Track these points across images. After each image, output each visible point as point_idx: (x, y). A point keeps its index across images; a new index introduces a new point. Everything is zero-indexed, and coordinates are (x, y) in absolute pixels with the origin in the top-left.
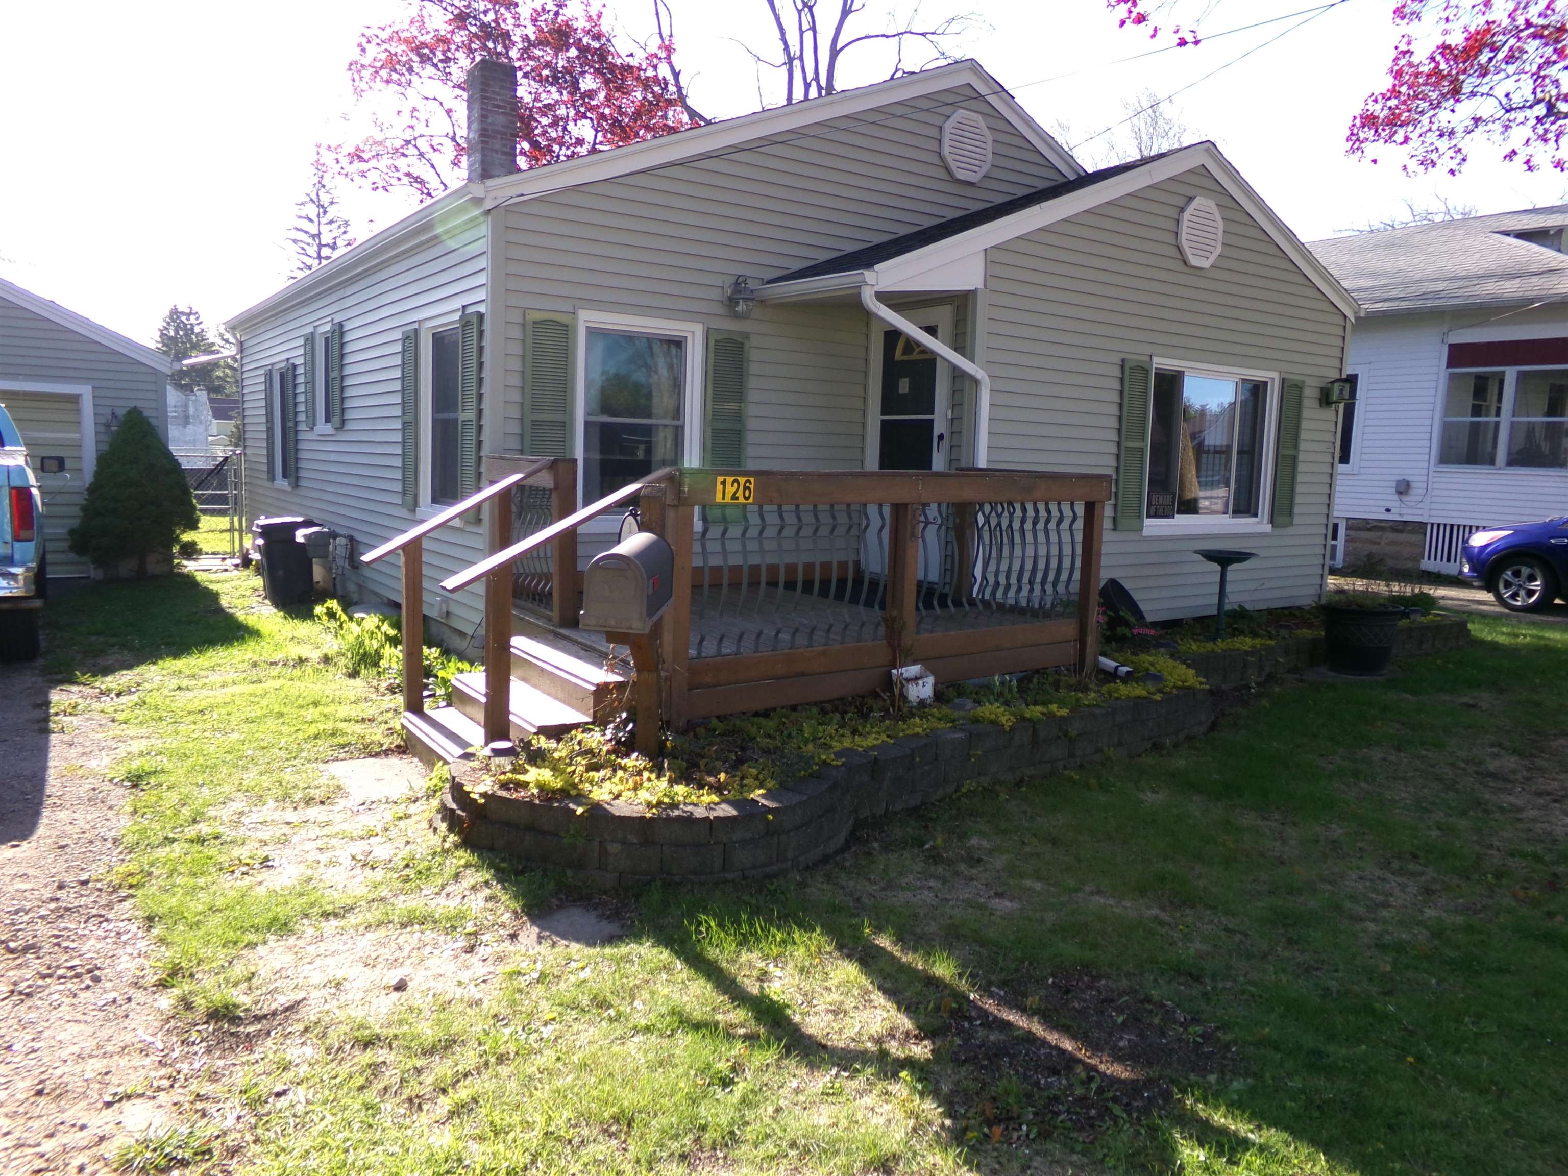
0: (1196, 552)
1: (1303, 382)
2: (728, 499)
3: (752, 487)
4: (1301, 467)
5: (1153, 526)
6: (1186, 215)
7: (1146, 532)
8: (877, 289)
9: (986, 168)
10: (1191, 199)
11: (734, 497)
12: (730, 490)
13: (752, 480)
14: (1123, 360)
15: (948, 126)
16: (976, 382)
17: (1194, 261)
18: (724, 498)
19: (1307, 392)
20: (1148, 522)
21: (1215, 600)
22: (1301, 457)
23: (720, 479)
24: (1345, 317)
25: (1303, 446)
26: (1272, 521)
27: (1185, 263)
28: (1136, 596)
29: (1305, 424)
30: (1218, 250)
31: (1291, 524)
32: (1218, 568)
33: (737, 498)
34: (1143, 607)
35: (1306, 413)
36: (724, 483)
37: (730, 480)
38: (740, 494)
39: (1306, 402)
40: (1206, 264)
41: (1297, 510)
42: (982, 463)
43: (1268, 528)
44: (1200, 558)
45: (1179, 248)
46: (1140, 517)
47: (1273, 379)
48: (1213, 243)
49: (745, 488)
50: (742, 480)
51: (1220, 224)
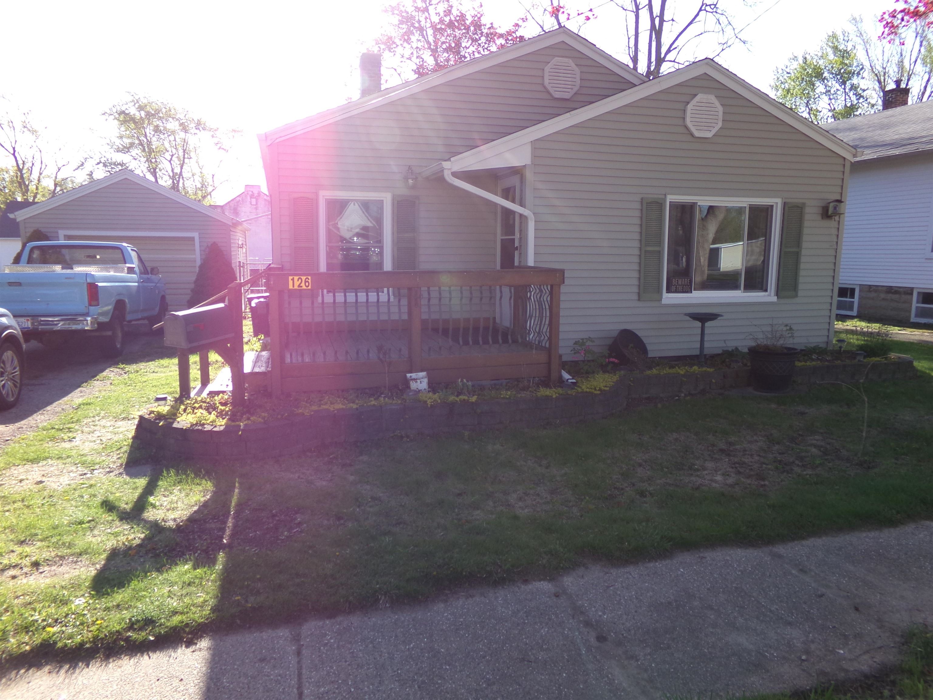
0: (686, 314)
1: (804, 204)
2: (296, 287)
3: (310, 281)
4: (803, 259)
5: (669, 298)
6: (690, 107)
7: (664, 301)
8: (452, 171)
9: (576, 89)
10: (695, 95)
11: (299, 286)
12: (297, 283)
13: (310, 277)
14: (642, 199)
15: (547, 69)
16: (526, 218)
17: (697, 134)
18: (293, 286)
19: (807, 210)
20: (665, 295)
21: (698, 345)
22: (804, 252)
23: (291, 278)
24: (844, 158)
25: (804, 245)
26: (777, 294)
27: (692, 135)
28: (645, 341)
29: (806, 231)
30: (720, 124)
31: (796, 296)
32: (699, 324)
33: (302, 287)
34: (649, 348)
35: (806, 224)
36: (293, 279)
37: (296, 278)
38: (303, 284)
39: (807, 217)
40: (709, 135)
41: (800, 287)
42: (531, 262)
43: (774, 299)
44: (688, 318)
45: (686, 127)
46: (659, 292)
47: (777, 203)
48: (716, 121)
49: (306, 282)
50: (304, 278)
51: (720, 109)
